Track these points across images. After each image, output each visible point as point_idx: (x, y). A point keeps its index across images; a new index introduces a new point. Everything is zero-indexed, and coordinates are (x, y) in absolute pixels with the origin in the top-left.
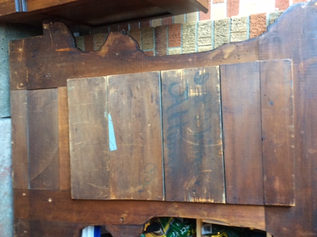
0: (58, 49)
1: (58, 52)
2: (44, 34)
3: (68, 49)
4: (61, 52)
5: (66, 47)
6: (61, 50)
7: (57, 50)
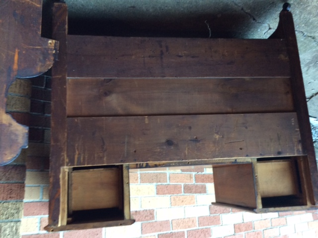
0: (19, 53)
1: (15, 52)
2: (42, 38)
3: (15, 67)
4: (14, 55)
5: (19, 65)
6: (16, 57)
7: (17, 50)
